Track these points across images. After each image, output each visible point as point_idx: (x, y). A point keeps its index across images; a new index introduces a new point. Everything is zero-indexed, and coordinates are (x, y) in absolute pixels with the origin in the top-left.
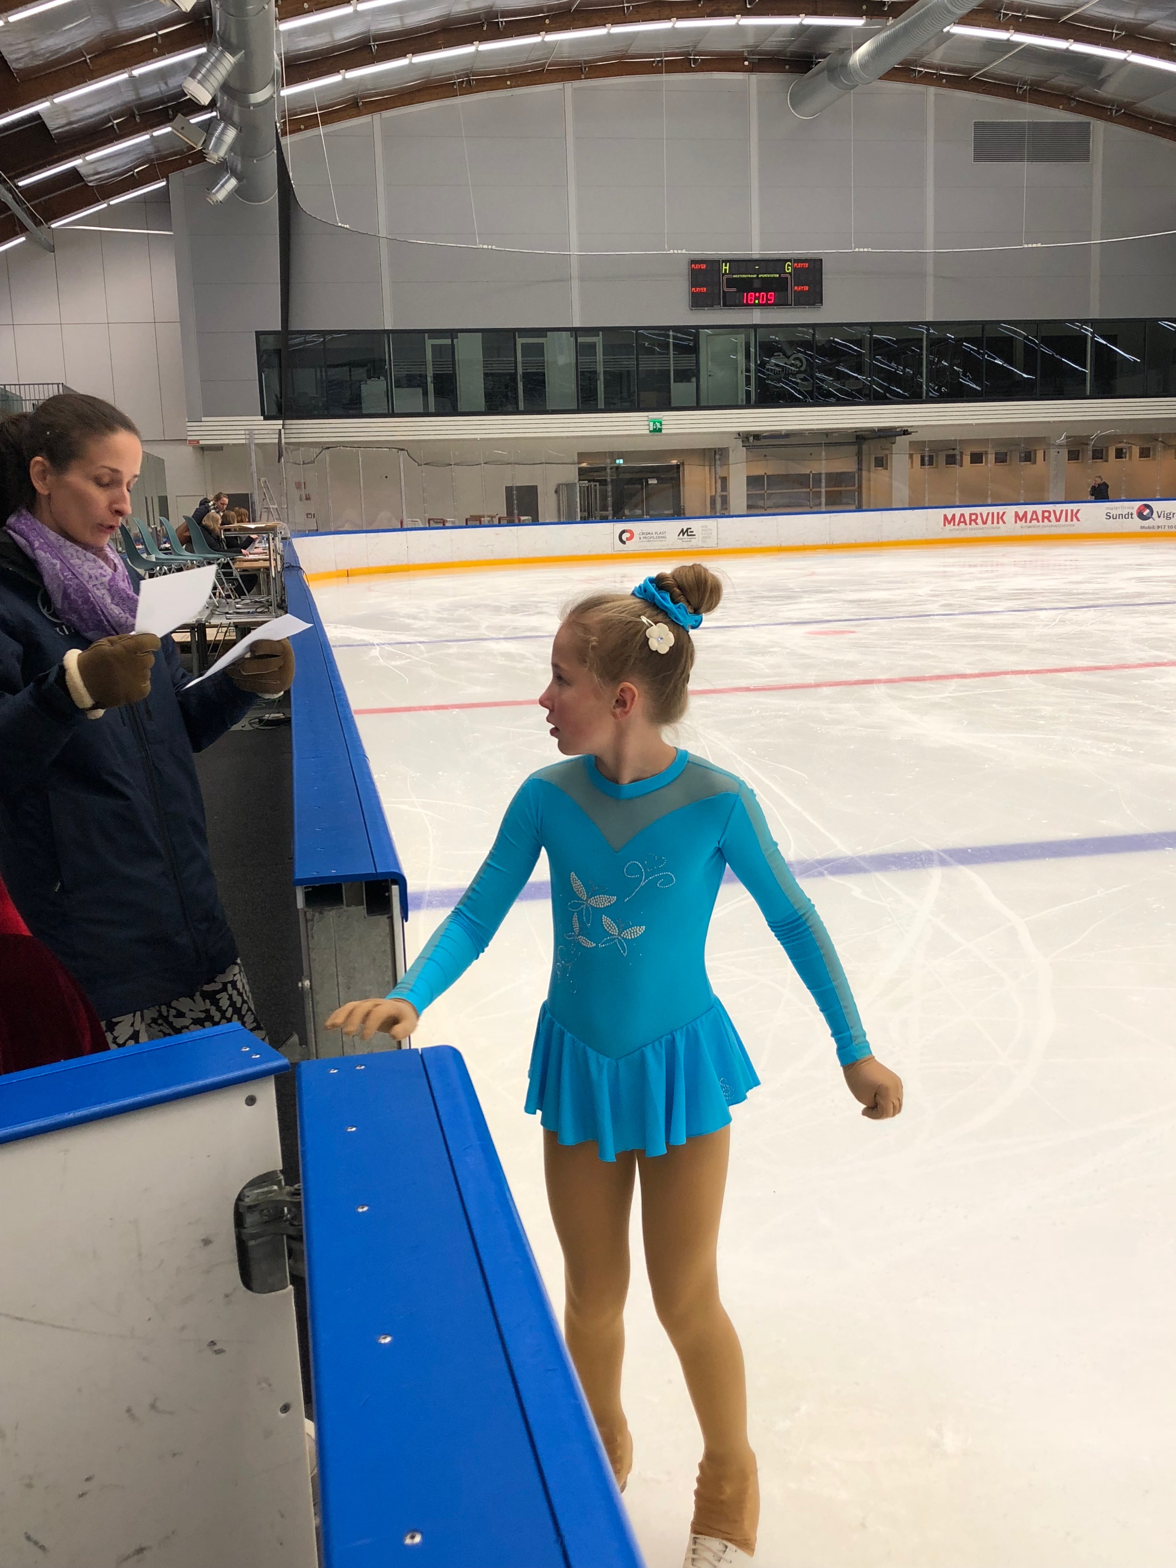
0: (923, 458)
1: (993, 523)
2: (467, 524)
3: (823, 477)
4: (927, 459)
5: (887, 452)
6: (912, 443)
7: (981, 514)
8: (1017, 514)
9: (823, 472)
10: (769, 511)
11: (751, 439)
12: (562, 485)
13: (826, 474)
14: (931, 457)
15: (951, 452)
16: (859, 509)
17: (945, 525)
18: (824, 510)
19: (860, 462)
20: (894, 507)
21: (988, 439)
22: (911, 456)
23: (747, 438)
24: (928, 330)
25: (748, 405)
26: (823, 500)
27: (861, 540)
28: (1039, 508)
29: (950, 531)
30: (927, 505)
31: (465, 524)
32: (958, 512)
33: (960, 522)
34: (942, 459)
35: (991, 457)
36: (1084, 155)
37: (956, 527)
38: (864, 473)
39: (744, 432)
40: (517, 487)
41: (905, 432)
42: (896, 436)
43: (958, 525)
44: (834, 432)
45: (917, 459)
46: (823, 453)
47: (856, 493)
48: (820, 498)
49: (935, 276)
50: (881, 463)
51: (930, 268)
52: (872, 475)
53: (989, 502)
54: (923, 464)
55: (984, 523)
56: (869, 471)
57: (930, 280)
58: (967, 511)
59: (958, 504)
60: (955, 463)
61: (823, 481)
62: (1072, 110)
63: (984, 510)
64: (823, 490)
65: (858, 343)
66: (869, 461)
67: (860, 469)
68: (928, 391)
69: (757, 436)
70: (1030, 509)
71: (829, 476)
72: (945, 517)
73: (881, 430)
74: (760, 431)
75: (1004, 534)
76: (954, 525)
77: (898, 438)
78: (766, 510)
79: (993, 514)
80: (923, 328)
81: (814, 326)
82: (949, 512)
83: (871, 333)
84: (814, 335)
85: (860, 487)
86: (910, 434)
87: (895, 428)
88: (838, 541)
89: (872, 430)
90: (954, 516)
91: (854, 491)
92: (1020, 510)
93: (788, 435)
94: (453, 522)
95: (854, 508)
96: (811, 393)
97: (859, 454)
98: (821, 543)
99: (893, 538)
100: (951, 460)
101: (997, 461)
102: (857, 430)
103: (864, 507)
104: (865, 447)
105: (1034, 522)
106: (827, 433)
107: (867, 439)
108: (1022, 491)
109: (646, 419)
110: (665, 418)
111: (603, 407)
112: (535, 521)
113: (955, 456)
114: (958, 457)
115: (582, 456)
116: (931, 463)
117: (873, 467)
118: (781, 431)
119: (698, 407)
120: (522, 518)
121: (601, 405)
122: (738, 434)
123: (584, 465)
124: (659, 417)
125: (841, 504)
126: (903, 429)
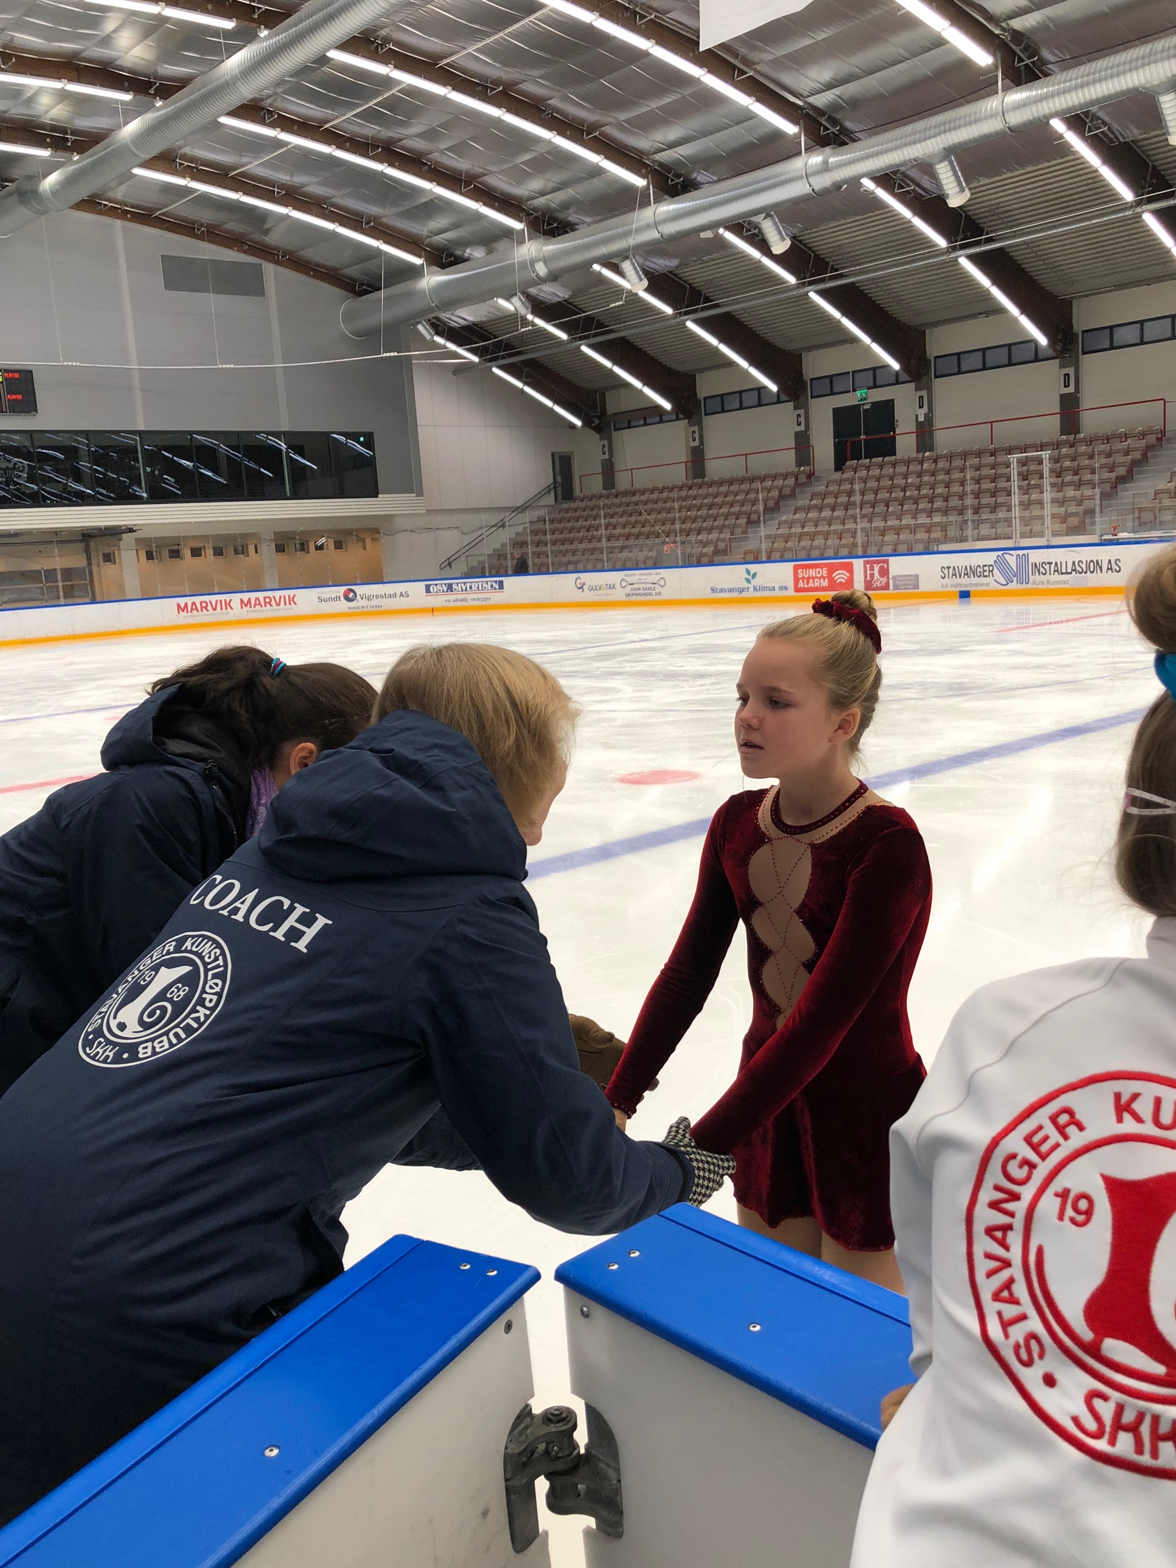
0: (148, 554)
1: (222, 609)
3: (59, 572)
4: (153, 554)
5: (114, 548)
6: (138, 540)
7: (210, 602)
8: (242, 601)
9: (58, 568)
10: (7, 606)
13: (61, 569)
14: (156, 552)
15: (176, 547)
16: (94, 601)
17: (178, 613)
18: (63, 603)
19: (89, 558)
20: (128, 597)
21: (208, 536)
22: (138, 550)
24: (141, 438)
26: (61, 594)
27: (102, 629)
28: (261, 595)
29: (184, 618)
30: (160, 595)
32: (189, 600)
33: (192, 610)
34: (167, 554)
35: (210, 552)
36: (260, 292)
37: (190, 614)
38: (94, 568)
41: (131, 530)
42: (122, 533)
43: (191, 612)
44: (63, 531)
45: (143, 555)
46: (56, 550)
47: (89, 587)
48: (58, 592)
49: (142, 390)
50: (109, 558)
51: (136, 383)
52: (102, 569)
53: (216, 591)
54: (149, 558)
55: (214, 609)
56: (99, 566)
57: (138, 394)
58: (197, 600)
59: (188, 593)
60: (177, 557)
61: (59, 577)
62: (245, 252)
63: (213, 598)
64: (60, 584)
66: (97, 557)
67: (90, 565)
70: (253, 596)
72: (179, 606)
73: (107, 528)
75: (234, 619)
76: (187, 612)
77: (123, 535)
79: (221, 601)
80: (136, 437)
81: (31, 433)
82: (182, 601)
85: (92, 581)
86: (134, 531)
87: (120, 526)
88: (80, 631)
89: (99, 529)
90: (186, 604)
91: (87, 584)
92: (245, 596)
93: (16, 534)
95: (89, 600)
97: (87, 551)
98: (64, 634)
99: (132, 626)
100: (175, 554)
101: (215, 554)
102: (83, 529)
103: (98, 600)
104: (92, 544)
105: (258, 607)
106: (56, 532)
107: (96, 536)
108: (244, 580)
113: (178, 550)
114: (182, 552)
116: (156, 558)
117: (101, 562)
118: (10, 530)
125: (75, 597)
126: (129, 527)
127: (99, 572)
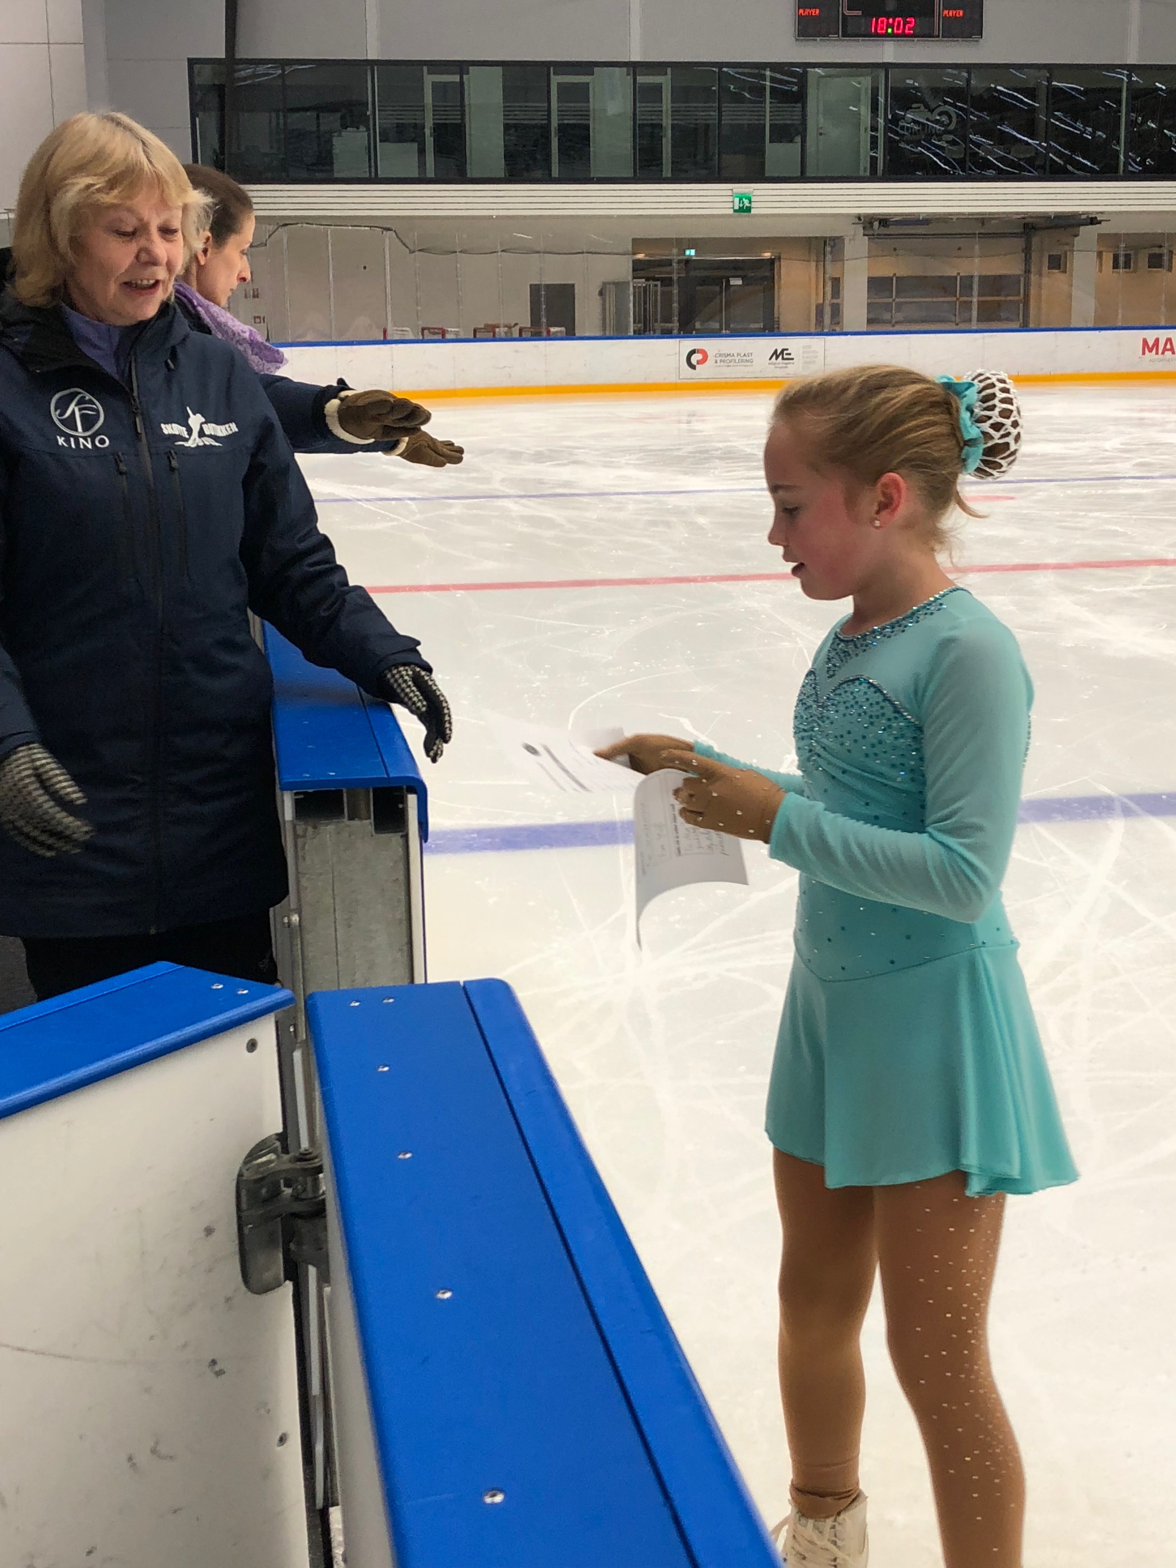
0: (1116, 258)
2: (475, 336)
3: (976, 280)
4: (1122, 259)
5: (1067, 248)
6: (1101, 237)
9: (976, 274)
10: (898, 328)
11: (876, 224)
12: (610, 283)
13: (980, 277)
14: (1128, 257)
15: (1156, 251)
16: (1025, 328)
17: (1144, 353)
18: (974, 328)
19: (1027, 261)
20: (1072, 326)
22: (1100, 254)
23: (871, 223)
24: (1129, 77)
25: (873, 177)
26: (975, 313)
27: (1026, 372)
29: (1152, 362)
30: (1119, 324)
31: (472, 337)
32: (1163, 335)
33: (1165, 350)
34: (1143, 260)
37: (1160, 356)
38: (1033, 278)
39: (867, 216)
40: (548, 286)
41: (1093, 221)
42: (1080, 225)
44: (994, 219)
45: (1108, 259)
46: (977, 247)
47: (1021, 305)
48: (970, 309)
50: (1057, 263)
52: (1045, 280)
54: (1116, 266)
56: (1041, 275)
59: (1163, 324)
60: (1160, 266)
61: (976, 287)
64: (975, 300)
65: (1031, 93)
66: (1040, 260)
67: (1028, 271)
68: (1126, 164)
69: (884, 221)
71: (983, 279)
72: (1145, 342)
73: (1059, 216)
74: (889, 214)
76: (1157, 353)
77: (1082, 228)
78: (893, 326)
80: (1122, 74)
81: (968, 67)
82: (1151, 335)
83: (1049, 80)
84: (968, 81)
85: (1027, 296)
86: (1100, 222)
87: (1079, 214)
89: (1046, 217)
90: (1157, 341)
91: (1018, 302)
93: (927, 221)
94: (457, 333)
95: (1017, 326)
96: (962, 163)
97: (1027, 251)
99: (1069, 370)
100: (1156, 261)
102: (1025, 216)
103: (1031, 326)
104: (1035, 241)
106: (982, 219)
107: (1039, 229)
109: (730, 193)
110: (756, 192)
111: (669, 175)
112: (570, 335)
113: (1161, 255)
114: (1165, 258)
115: (638, 243)
116: (1127, 265)
117: (1045, 268)
118: (919, 214)
119: (803, 178)
120: (553, 330)
121: (667, 172)
122: (859, 217)
123: (641, 256)
124: (747, 190)
125: (999, 320)
126: (1091, 216)
127: (1040, 284)
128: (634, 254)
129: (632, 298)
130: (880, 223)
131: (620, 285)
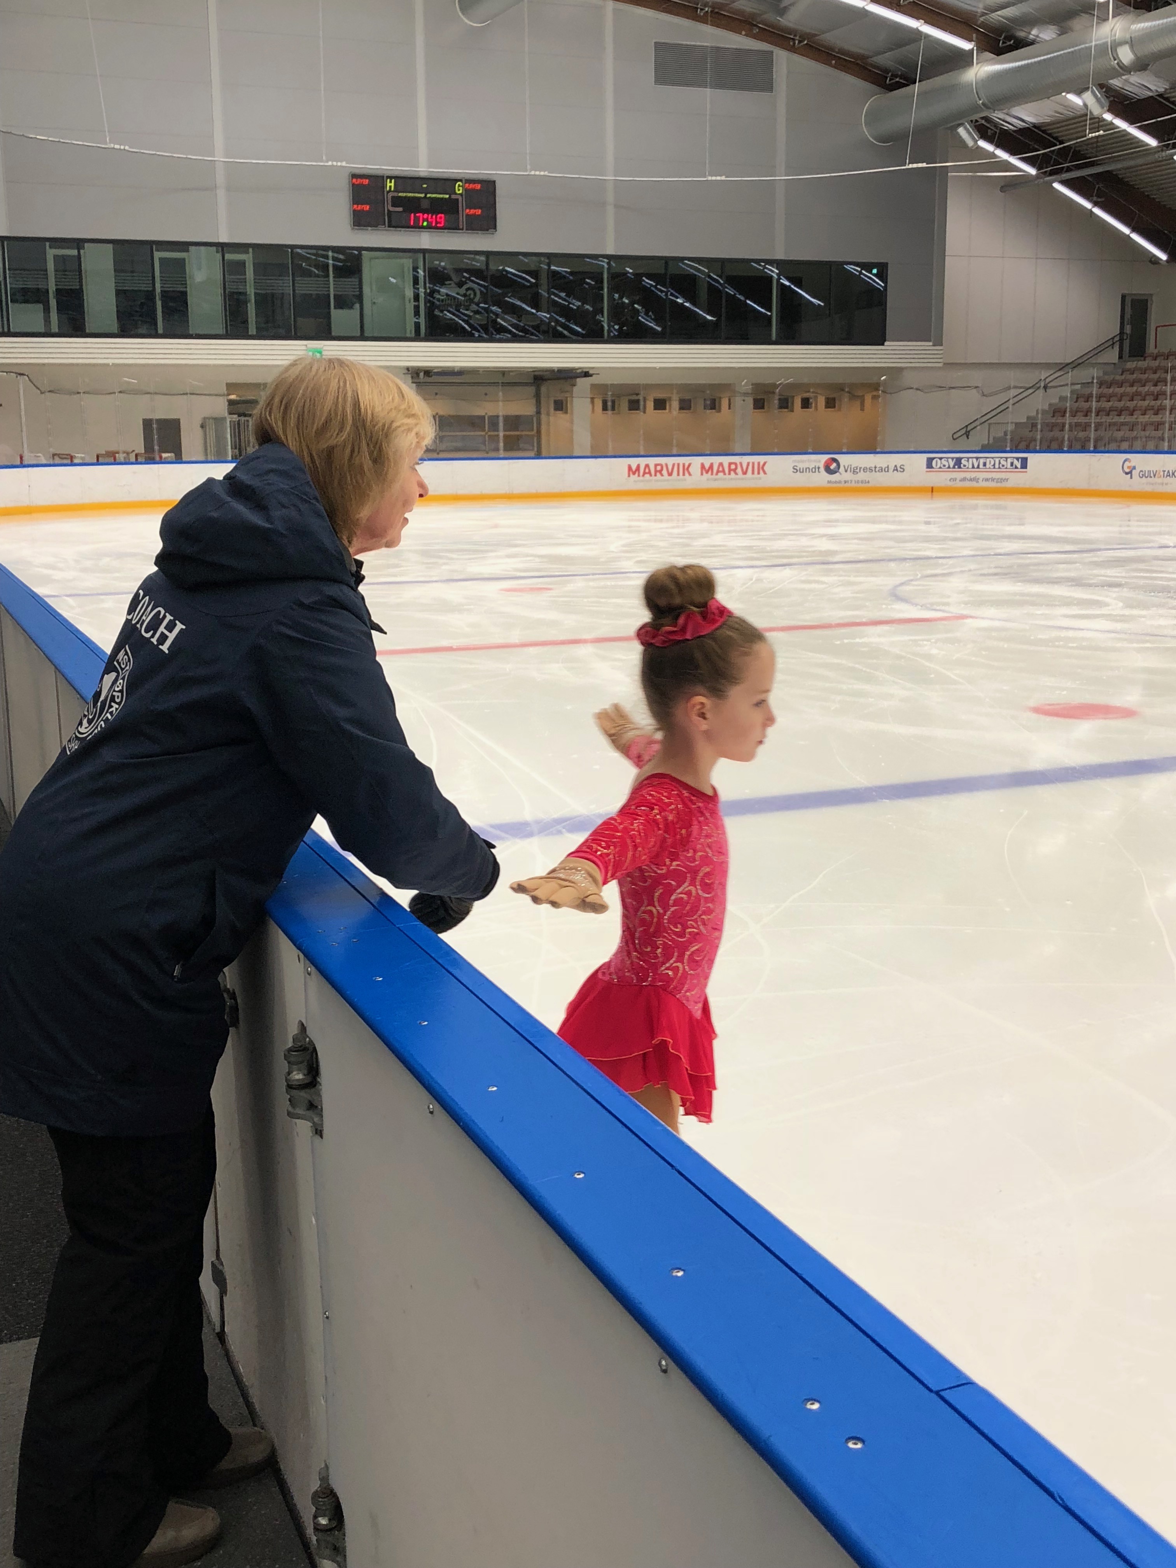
0: (605, 403)
1: (678, 474)
2: (98, 460)
3: (501, 419)
4: (609, 404)
5: (568, 395)
6: (593, 386)
7: (667, 465)
8: (703, 466)
9: (501, 414)
10: (442, 455)
11: (422, 374)
12: (209, 418)
13: (503, 416)
14: (613, 402)
15: (634, 397)
16: (539, 456)
17: (629, 476)
18: (501, 456)
19: (538, 405)
20: (575, 454)
21: (672, 385)
22: (592, 399)
23: (418, 374)
24: (608, 264)
25: (417, 337)
26: (501, 445)
27: (542, 490)
28: (726, 460)
29: (635, 483)
30: (611, 454)
31: (96, 461)
32: (642, 461)
33: (645, 473)
34: (624, 405)
35: (675, 404)
36: (768, 86)
37: (641, 478)
38: (543, 417)
39: (413, 367)
40: (157, 420)
41: (586, 374)
42: (576, 378)
43: (643, 476)
44: (512, 371)
45: (599, 404)
46: (501, 394)
47: (535, 438)
48: (498, 442)
49: (616, 206)
50: (560, 406)
51: (610, 197)
52: (552, 419)
53: (675, 452)
54: (605, 408)
55: (670, 474)
56: (548, 414)
57: (610, 211)
58: (652, 461)
59: (642, 453)
60: (638, 409)
61: (501, 425)
62: (755, 37)
63: (670, 461)
64: (501, 434)
65: (535, 274)
66: (548, 405)
67: (538, 412)
68: (609, 331)
69: (428, 372)
70: (716, 460)
71: (507, 418)
73: (561, 371)
74: (431, 367)
75: (691, 487)
76: (639, 476)
77: (578, 380)
78: (438, 454)
79: (678, 465)
80: (604, 262)
81: (488, 254)
82: (634, 462)
83: (549, 265)
84: (487, 264)
85: (539, 432)
86: (591, 376)
87: (576, 369)
89: (551, 371)
90: (638, 466)
91: (533, 436)
92: (707, 461)
93: (461, 372)
94: (82, 458)
95: (532, 454)
96: (485, 328)
97: (538, 396)
99: (575, 489)
100: (634, 405)
101: (681, 408)
102: (535, 370)
103: (544, 454)
104: (543, 389)
105: (721, 475)
106: (503, 372)
107: (546, 380)
108: (708, 441)
109: (304, 348)
110: (325, 348)
111: (255, 333)
112: (179, 459)
113: (638, 401)
114: (642, 403)
115: (231, 387)
116: (613, 409)
117: (552, 410)
118: (454, 367)
119: (362, 337)
120: (164, 455)
121: (252, 330)
122: (408, 369)
123: (233, 397)
124: (319, 346)
125: (519, 449)
126: (584, 370)
127: (548, 423)
128: (229, 395)
129: (229, 430)
130: (425, 374)
131: (218, 421)
